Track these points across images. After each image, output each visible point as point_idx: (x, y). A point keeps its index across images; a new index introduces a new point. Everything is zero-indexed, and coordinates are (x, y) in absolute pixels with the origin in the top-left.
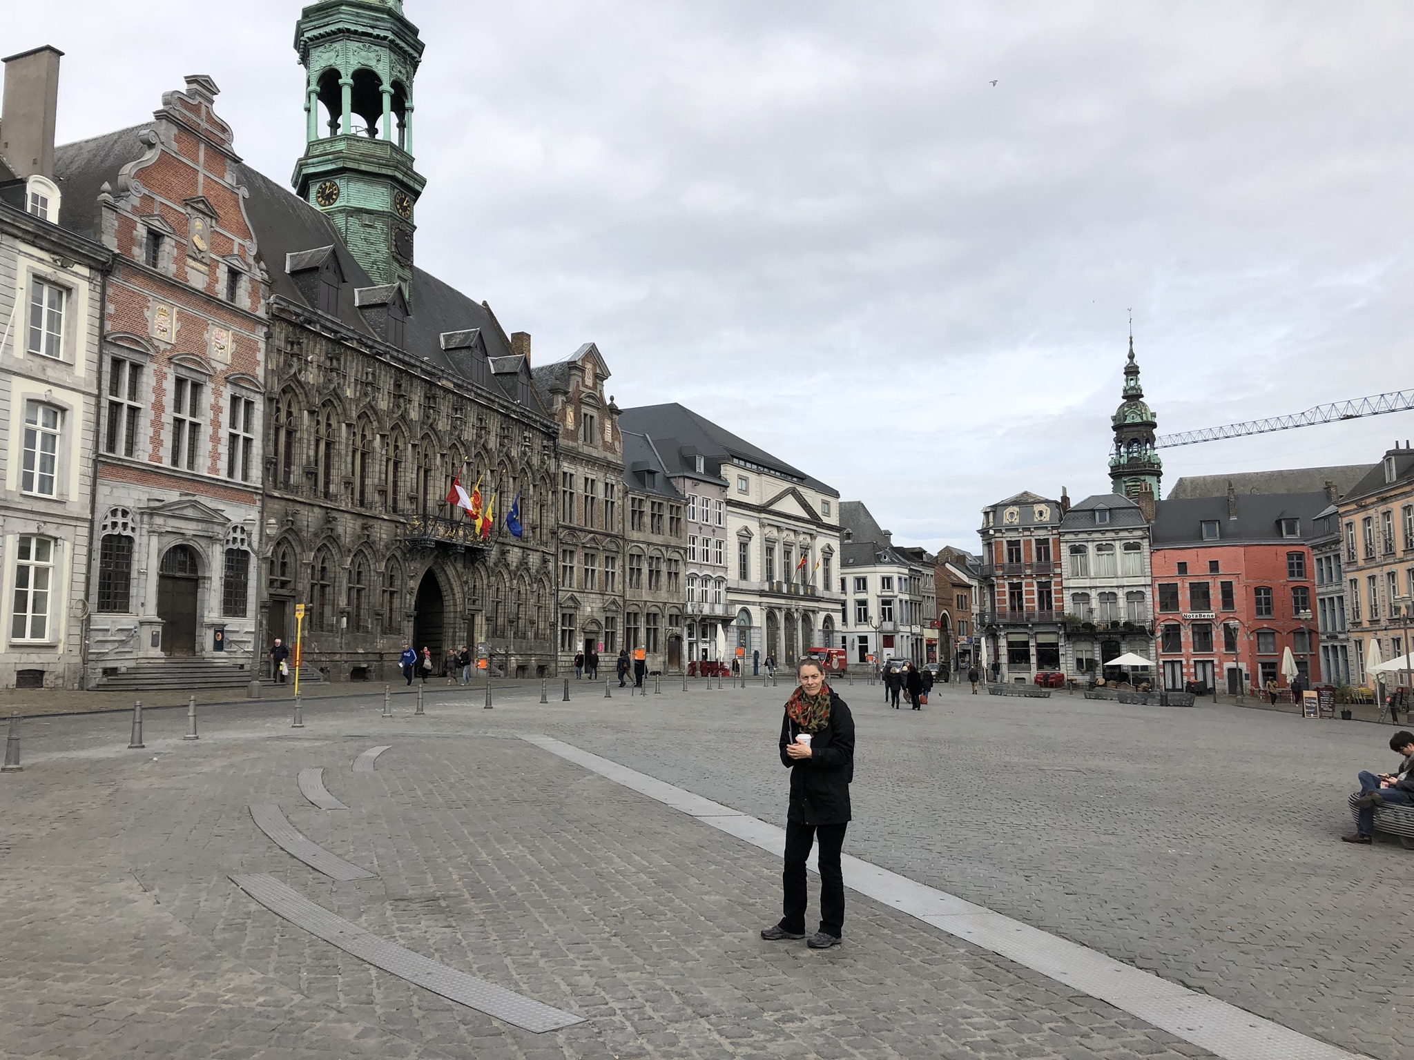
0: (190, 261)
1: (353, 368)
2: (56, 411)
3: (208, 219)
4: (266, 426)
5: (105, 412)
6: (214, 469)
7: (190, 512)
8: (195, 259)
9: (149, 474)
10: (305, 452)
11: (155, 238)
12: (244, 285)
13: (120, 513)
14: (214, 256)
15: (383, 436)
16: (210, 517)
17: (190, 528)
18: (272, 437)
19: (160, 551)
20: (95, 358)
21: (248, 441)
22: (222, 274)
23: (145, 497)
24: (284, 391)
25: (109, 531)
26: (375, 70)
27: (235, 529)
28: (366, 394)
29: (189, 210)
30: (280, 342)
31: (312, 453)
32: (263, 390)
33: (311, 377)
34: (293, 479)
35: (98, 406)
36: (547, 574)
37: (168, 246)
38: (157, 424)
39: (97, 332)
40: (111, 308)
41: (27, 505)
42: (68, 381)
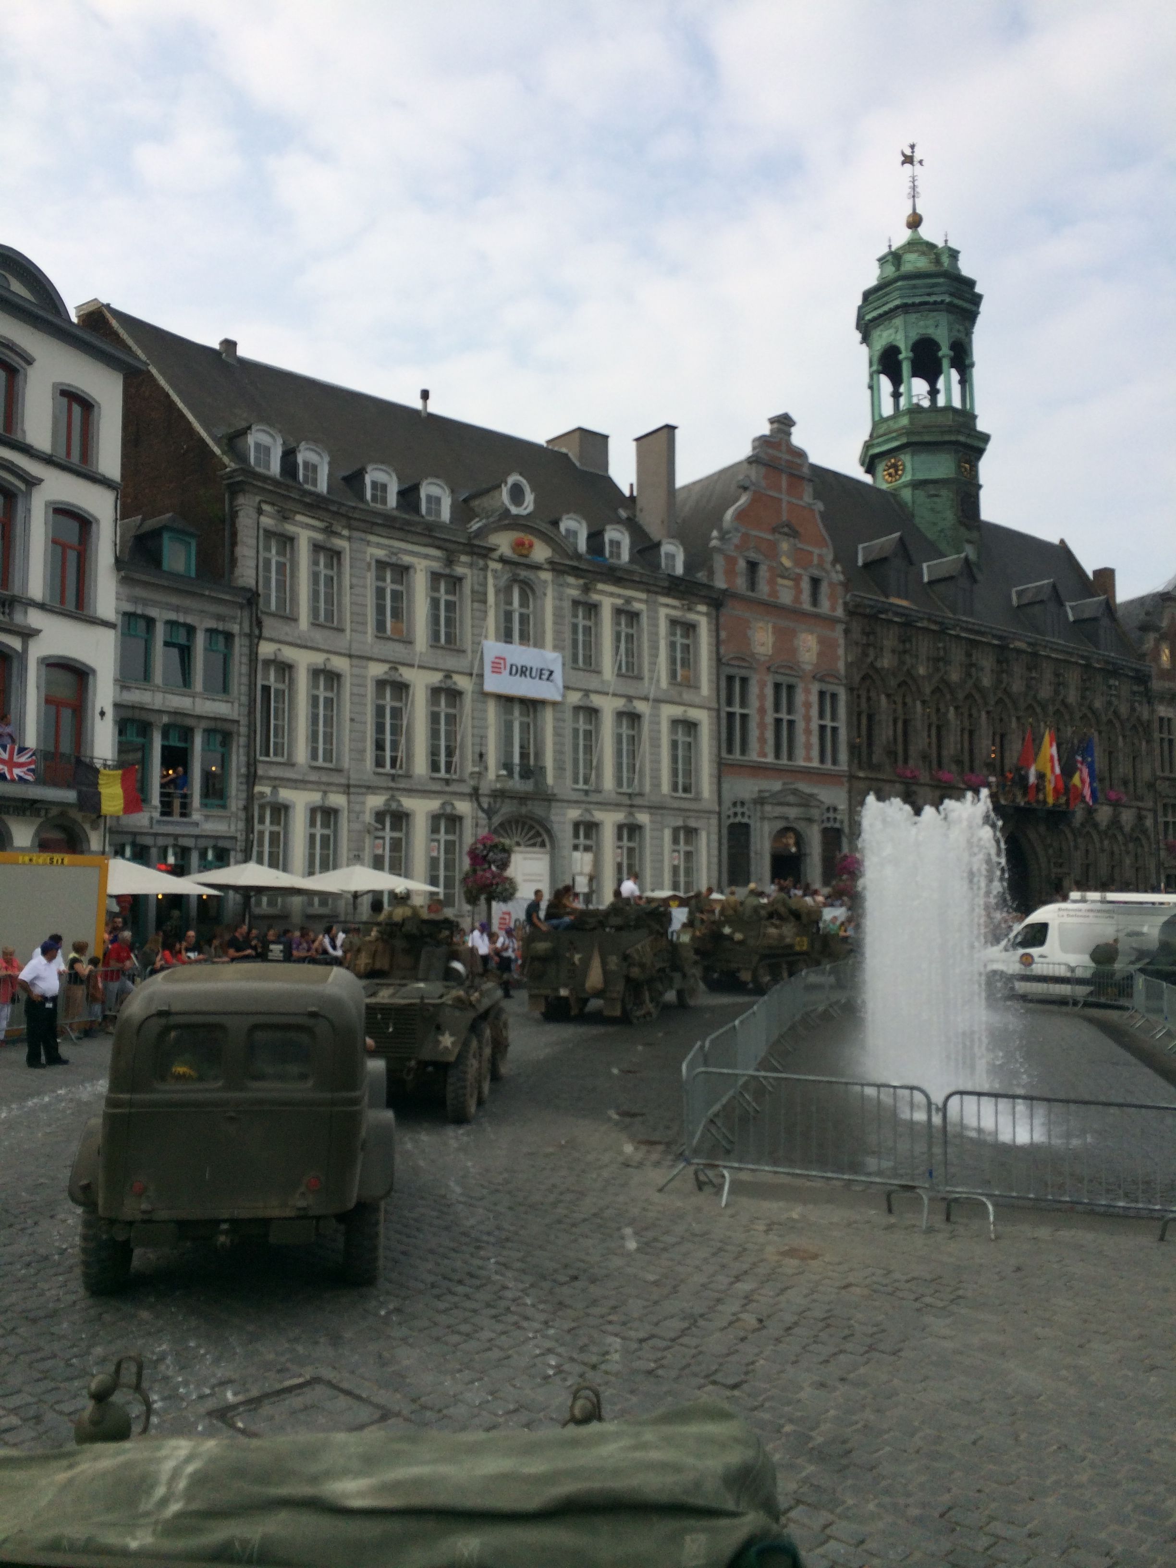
0: (780, 581)
1: (924, 647)
2: (691, 726)
3: (791, 539)
4: (849, 713)
5: (724, 722)
6: (809, 759)
7: (791, 799)
8: (783, 577)
9: (758, 769)
10: (885, 733)
11: (753, 566)
12: (824, 588)
13: (739, 805)
14: (798, 571)
15: (957, 708)
16: (807, 801)
17: (793, 812)
18: (855, 723)
19: (770, 833)
20: (714, 677)
21: (835, 730)
22: (806, 585)
23: (756, 789)
24: (864, 678)
25: (732, 820)
26: (933, 336)
27: (828, 809)
28: (937, 670)
29: (777, 536)
30: (856, 635)
31: (891, 733)
32: (844, 682)
33: (886, 662)
34: (875, 759)
35: (719, 718)
36: (1144, 832)
37: (763, 572)
38: (762, 726)
39: (714, 656)
40: (723, 635)
41: (676, 804)
42: (697, 700)
